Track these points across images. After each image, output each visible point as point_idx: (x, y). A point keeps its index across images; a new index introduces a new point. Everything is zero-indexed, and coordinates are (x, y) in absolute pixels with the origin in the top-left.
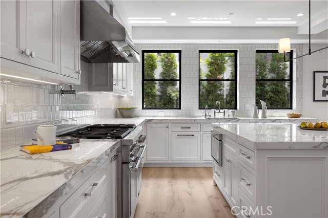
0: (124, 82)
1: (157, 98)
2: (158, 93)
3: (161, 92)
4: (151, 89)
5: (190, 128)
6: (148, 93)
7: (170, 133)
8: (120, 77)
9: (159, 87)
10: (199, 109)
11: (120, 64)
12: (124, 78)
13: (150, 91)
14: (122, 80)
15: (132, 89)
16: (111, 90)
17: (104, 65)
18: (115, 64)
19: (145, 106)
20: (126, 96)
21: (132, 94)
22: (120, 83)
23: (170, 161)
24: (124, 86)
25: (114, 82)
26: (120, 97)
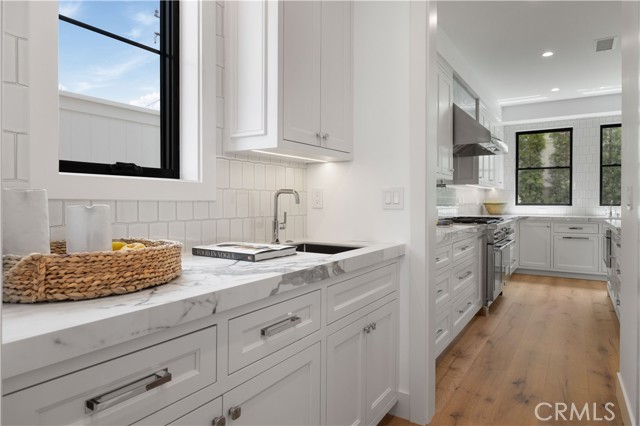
0: (491, 173)
1: (546, 193)
2: (547, 185)
3: (553, 183)
4: (535, 179)
5: (581, 229)
6: (530, 185)
7: (553, 234)
8: (486, 167)
9: (549, 176)
10: (601, 204)
11: (486, 157)
12: (492, 167)
13: (533, 181)
14: (489, 170)
15: (502, 179)
16: (477, 182)
17: (469, 158)
18: (481, 157)
19: (519, 202)
20: (493, 189)
21: (502, 186)
22: (486, 174)
23: (552, 269)
24: (492, 178)
25: (480, 174)
26: (486, 190)
